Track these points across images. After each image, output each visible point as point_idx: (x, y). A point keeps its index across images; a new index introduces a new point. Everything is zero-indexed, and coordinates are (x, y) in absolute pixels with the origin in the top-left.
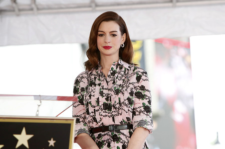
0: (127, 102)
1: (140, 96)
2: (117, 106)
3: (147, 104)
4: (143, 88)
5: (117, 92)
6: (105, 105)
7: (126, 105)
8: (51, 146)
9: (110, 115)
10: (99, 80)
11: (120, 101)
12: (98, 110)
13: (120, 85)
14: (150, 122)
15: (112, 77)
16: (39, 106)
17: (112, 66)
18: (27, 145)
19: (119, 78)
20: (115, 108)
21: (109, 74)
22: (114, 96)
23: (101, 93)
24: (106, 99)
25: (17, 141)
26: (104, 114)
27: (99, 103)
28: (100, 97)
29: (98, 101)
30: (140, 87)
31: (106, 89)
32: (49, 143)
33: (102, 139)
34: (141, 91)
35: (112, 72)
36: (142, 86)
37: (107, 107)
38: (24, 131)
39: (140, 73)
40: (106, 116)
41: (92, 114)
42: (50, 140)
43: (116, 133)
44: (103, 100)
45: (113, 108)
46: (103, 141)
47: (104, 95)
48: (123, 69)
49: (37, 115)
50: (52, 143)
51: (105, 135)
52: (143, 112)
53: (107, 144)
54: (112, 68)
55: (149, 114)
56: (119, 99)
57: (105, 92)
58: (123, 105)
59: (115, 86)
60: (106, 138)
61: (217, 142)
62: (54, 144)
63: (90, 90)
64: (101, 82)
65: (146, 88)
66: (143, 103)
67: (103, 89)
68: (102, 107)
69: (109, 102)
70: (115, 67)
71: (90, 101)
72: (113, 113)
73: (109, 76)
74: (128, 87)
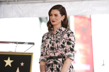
0: (61, 46)
1: (69, 43)
2: (57, 48)
3: (72, 47)
4: (70, 40)
5: (57, 42)
6: (51, 47)
7: (61, 48)
8: (22, 66)
9: (53, 52)
10: (51, 36)
11: (58, 46)
12: (48, 50)
13: (59, 39)
14: (73, 56)
15: (56, 35)
16: (16, 47)
17: (57, 30)
18: (10, 65)
19: (59, 35)
20: (55, 49)
21: (55, 33)
22: (55, 43)
23: (50, 42)
24: (52, 45)
25: (5, 63)
26: (50, 52)
27: (49, 47)
28: (50, 44)
29: (48, 46)
30: (69, 39)
31: (53, 40)
32: (21, 64)
33: (50, 63)
34: (69, 41)
35: (56, 33)
36: (70, 39)
37: (52, 49)
38: (9, 59)
39: (69, 33)
40: (51, 52)
41: (46, 52)
42: (21, 63)
43: (56, 60)
44: (50, 45)
45: (54, 49)
46: (50, 64)
47: (51, 43)
48: (62, 31)
49: (15, 51)
50: (22, 64)
51: (51, 61)
52: (69, 51)
53: (51, 65)
54: (57, 31)
55: (72, 52)
56: (58, 45)
57: (52, 42)
58: (59, 48)
59: (57, 39)
60: (51, 62)
61: (103, 65)
62: (23, 65)
63: (46, 41)
64: (52, 37)
65: (72, 40)
66: (70, 47)
67: (52, 40)
68: (50, 48)
69: (53, 46)
70: (58, 31)
71: (45, 46)
72: (55, 52)
73: (55, 35)
74: (62, 39)
